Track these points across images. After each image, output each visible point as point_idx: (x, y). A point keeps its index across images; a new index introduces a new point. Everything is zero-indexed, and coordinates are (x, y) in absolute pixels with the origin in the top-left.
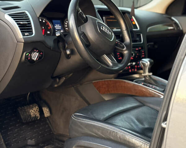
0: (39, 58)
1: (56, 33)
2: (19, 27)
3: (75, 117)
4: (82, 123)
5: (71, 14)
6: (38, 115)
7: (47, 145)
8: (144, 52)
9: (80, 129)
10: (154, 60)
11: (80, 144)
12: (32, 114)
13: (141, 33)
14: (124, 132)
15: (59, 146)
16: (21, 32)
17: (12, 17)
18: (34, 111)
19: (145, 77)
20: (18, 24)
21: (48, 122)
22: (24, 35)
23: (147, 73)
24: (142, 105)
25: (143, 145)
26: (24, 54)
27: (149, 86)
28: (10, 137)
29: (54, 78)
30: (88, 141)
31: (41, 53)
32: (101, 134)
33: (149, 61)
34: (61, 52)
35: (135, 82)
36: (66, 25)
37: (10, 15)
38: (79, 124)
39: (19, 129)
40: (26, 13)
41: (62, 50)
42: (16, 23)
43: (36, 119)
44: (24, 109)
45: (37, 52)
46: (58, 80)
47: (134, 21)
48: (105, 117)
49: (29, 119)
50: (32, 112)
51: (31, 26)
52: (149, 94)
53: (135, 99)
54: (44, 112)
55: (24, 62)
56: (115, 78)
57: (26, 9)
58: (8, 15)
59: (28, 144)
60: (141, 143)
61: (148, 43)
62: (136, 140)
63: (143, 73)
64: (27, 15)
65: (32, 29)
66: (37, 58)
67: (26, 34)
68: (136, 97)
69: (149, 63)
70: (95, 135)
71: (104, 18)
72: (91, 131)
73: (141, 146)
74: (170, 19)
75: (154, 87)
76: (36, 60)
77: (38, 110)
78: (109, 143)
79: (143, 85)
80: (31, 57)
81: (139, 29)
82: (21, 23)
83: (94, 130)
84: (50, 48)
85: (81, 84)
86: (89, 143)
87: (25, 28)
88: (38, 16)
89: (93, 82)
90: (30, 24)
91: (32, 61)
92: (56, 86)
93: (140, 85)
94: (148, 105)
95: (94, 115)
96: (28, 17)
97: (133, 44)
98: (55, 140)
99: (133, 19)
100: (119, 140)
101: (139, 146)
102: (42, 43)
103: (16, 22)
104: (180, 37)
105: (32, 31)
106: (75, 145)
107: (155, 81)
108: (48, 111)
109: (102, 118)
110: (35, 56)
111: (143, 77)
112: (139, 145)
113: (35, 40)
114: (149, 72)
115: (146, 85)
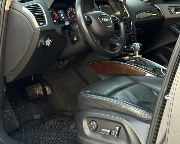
0: (51, 44)
1: (65, 22)
2: (35, 17)
3: (83, 93)
4: (90, 99)
5: (78, 6)
6: (42, 93)
7: (51, 119)
8: (134, 37)
9: (89, 104)
10: (143, 44)
11: (90, 116)
12: (37, 92)
13: (131, 20)
14: (127, 104)
15: (61, 119)
16: (38, 22)
17: (29, 9)
18: (39, 89)
19: (135, 58)
20: (34, 15)
21: (49, 99)
22: (39, 25)
23: (137, 56)
24: (136, 83)
25: (143, 115)
26: (40, 41)
27: (139, 67)
28: (19, 112)
29: (59, 60)
30: (96, 113)
31: (53, 40)
32: (108, 107)
33: (139, 45)
34: (67, 39)
35: (127, 63)
36: (68, 14)
37: (27, 7)
38: (88, 99)
39: (26, 105)
40: (38, 5)
41: (67, 36)
42: (32, 15)
43: (40, 97)
44: (30, 88)
45: (50, 39)
46: (62, 62)
47: (125, 9)
48: (108, 93)
49: (35, 96)
50: (37, 90)
51: (44, 17)
52: (140, 74)
53: (129, 78)
54: (47, 90)
55: (40, 48)
56: (111, 60)
57: (38, 2)
58: (26, 7)
59: (35, 118)
60: (141, 113)
61: (136, 28)
62: (137, 111)
63: (134, 55)
64: (39, 7)
65: (44, 19)
66: (50, 44)
67: (41, 24)
68: (130, 76)
69: (139, 47)
70: (103, 108)
71: (100, 7)
72: (99, 105)
73: (141, 115)
74: (153, 6)
75: (144, 67)
76: (49, 45)
77: (42, 89)
78: (115, 114)
79: (135, 65)
80: (45, 43)
81: (129, 16)
82: (36, 14)
83: (102, 104)
84: (59, 35)
85: (80, 66)
86: (97, 115)
87: (40, 19)
88: (49, 8)
89: (91, 63)
90: (43, 15)
91: (45, 47)
92: (60, 67)
93: (132, 65)
94: (141, 82)
95: (99, 92)
96: (40, 8)
97: (127, 30)
98: (57, 115)
99: (124, 8)
100: (123, 111)
101: (140, 116)
102: (53, 31)
103: (33, 13)
104: (162, 23)
105: (45, 21)
106: (86, 117)
107: (144, 62)
108: (50, 90)
109: (105, 93)
110: (48, 42)
111: (134, 59)
112: (140, 114)
113: (48, 28)
114: (139, 54)
115: (137, 66)
